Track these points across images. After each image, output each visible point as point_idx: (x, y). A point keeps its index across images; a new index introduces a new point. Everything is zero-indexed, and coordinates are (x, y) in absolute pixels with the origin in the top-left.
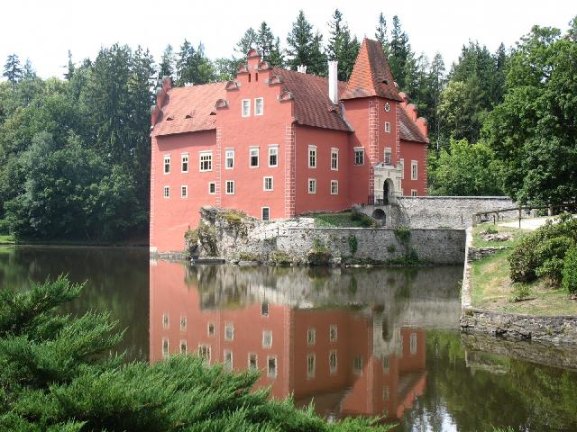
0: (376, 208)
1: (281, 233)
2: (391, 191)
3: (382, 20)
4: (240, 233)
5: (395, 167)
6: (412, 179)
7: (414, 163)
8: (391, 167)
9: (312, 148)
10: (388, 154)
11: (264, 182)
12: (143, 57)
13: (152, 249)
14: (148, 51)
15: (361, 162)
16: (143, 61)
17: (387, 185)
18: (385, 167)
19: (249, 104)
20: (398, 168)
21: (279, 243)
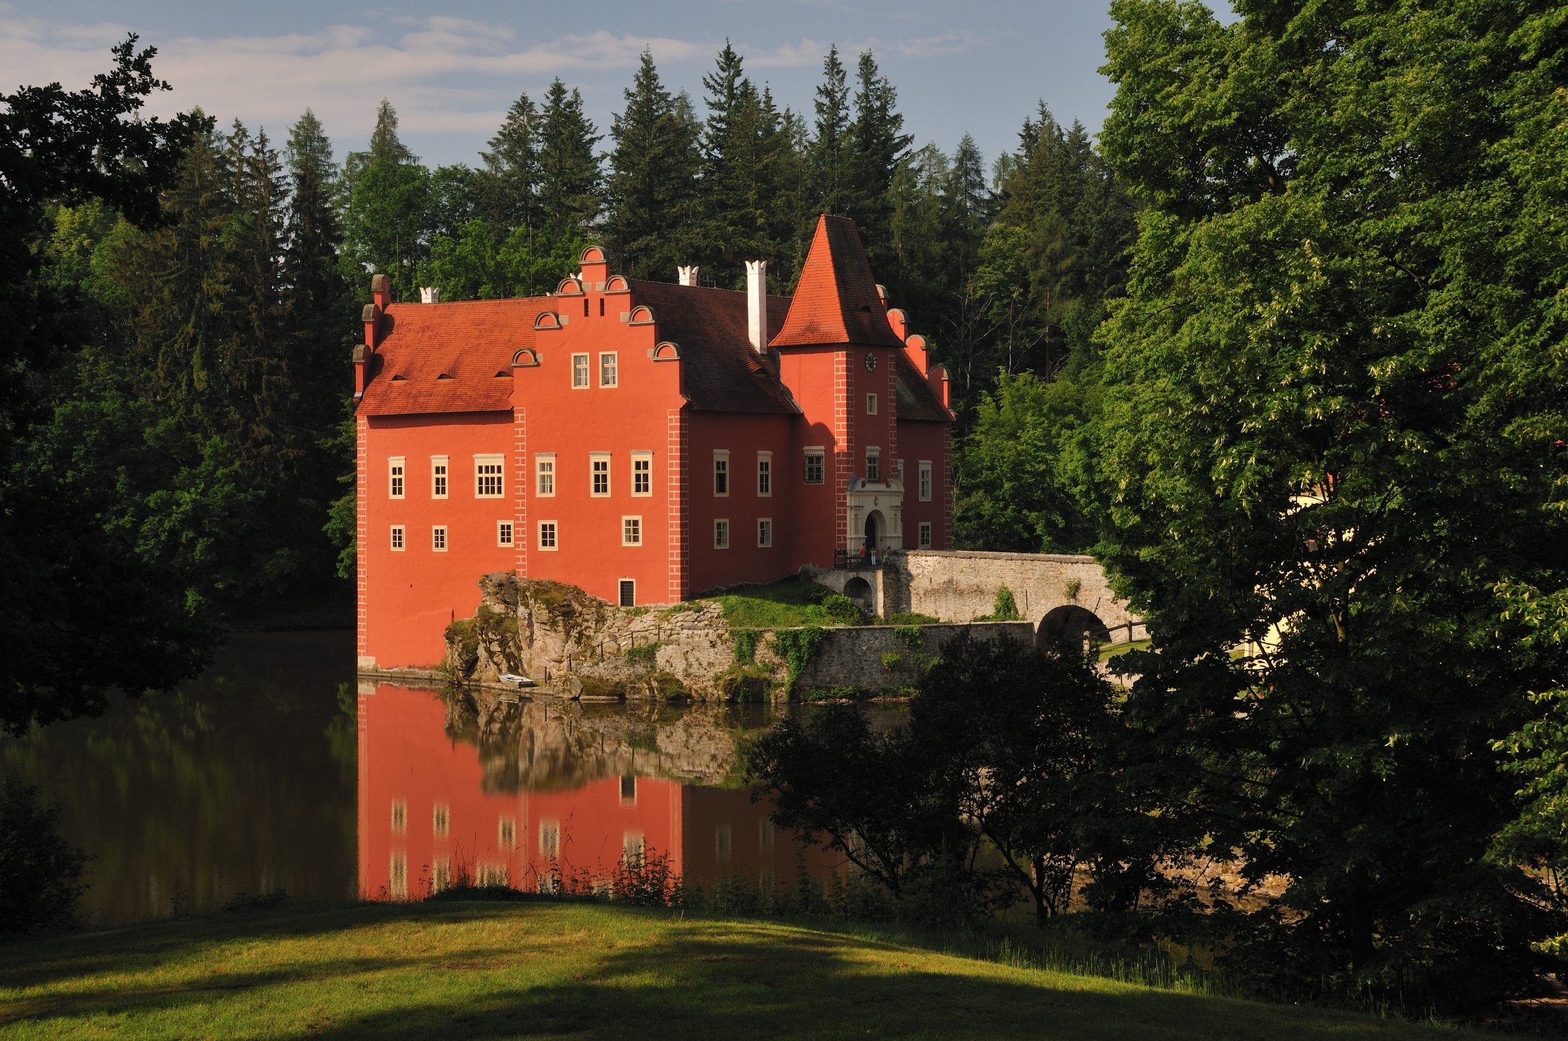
0: (852, 575)
1: (663, 636)
2: (879, 534)
3: (833, 66)
4: (574, 633)
5: (888, 486)
6: (921, 499)
7: (925, 465)
8: (882, 487)
9: (721, 455)
10: (872, 460)
11: (624, 527)
12: (248, 152)
13: (365, 662)
14: (263, 141)
15: (819, 477)
16: (251, 162)
17: (872, 524)
18: (869, 487)
19: (585, 365)
20: (894, 488)
21: (661, 657)
